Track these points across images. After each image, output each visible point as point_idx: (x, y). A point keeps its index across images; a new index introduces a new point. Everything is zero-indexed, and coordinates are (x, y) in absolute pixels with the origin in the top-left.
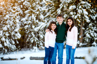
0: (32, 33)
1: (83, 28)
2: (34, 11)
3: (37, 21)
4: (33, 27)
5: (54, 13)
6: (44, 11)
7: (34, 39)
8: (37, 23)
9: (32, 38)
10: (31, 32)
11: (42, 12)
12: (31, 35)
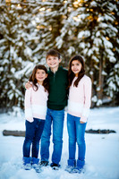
0: (11, 82)
1: (104, 73)
2: (14, 41)
3: (20, 59)
4: (13, 70)
5: (51, 45)
6: (33, 41)
7: (14, 92)
8: (19, 63)
9: (11, 91)
10: (8, 80)
11: (29, 43)
12: (9, 85)
